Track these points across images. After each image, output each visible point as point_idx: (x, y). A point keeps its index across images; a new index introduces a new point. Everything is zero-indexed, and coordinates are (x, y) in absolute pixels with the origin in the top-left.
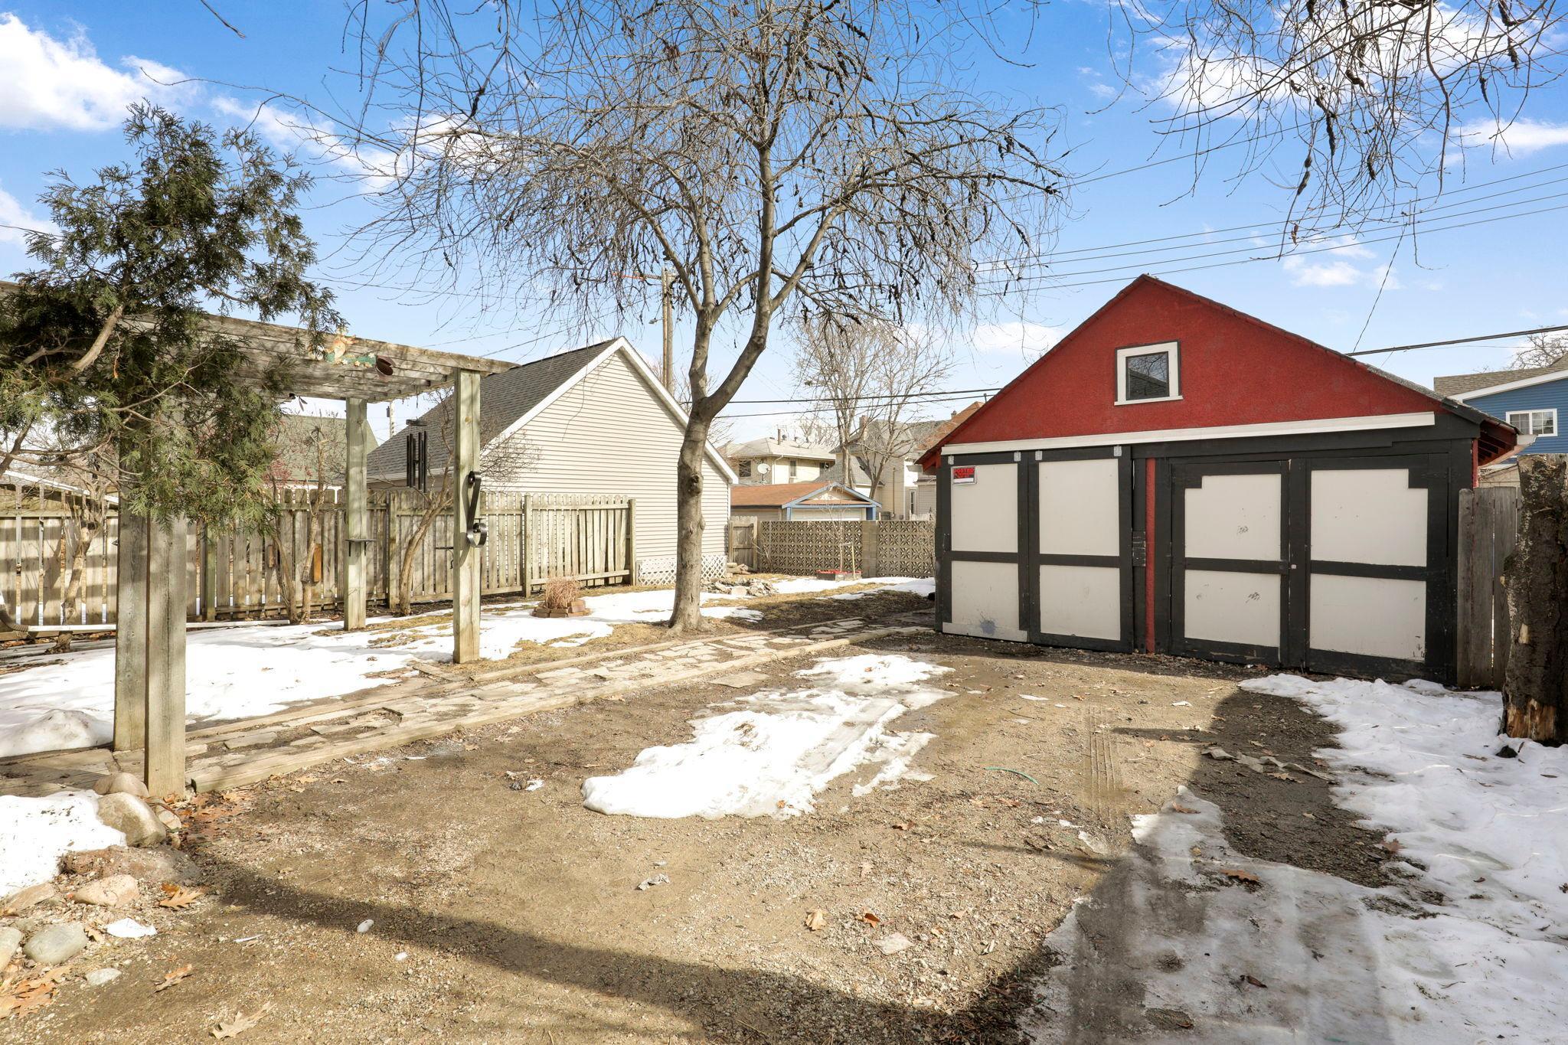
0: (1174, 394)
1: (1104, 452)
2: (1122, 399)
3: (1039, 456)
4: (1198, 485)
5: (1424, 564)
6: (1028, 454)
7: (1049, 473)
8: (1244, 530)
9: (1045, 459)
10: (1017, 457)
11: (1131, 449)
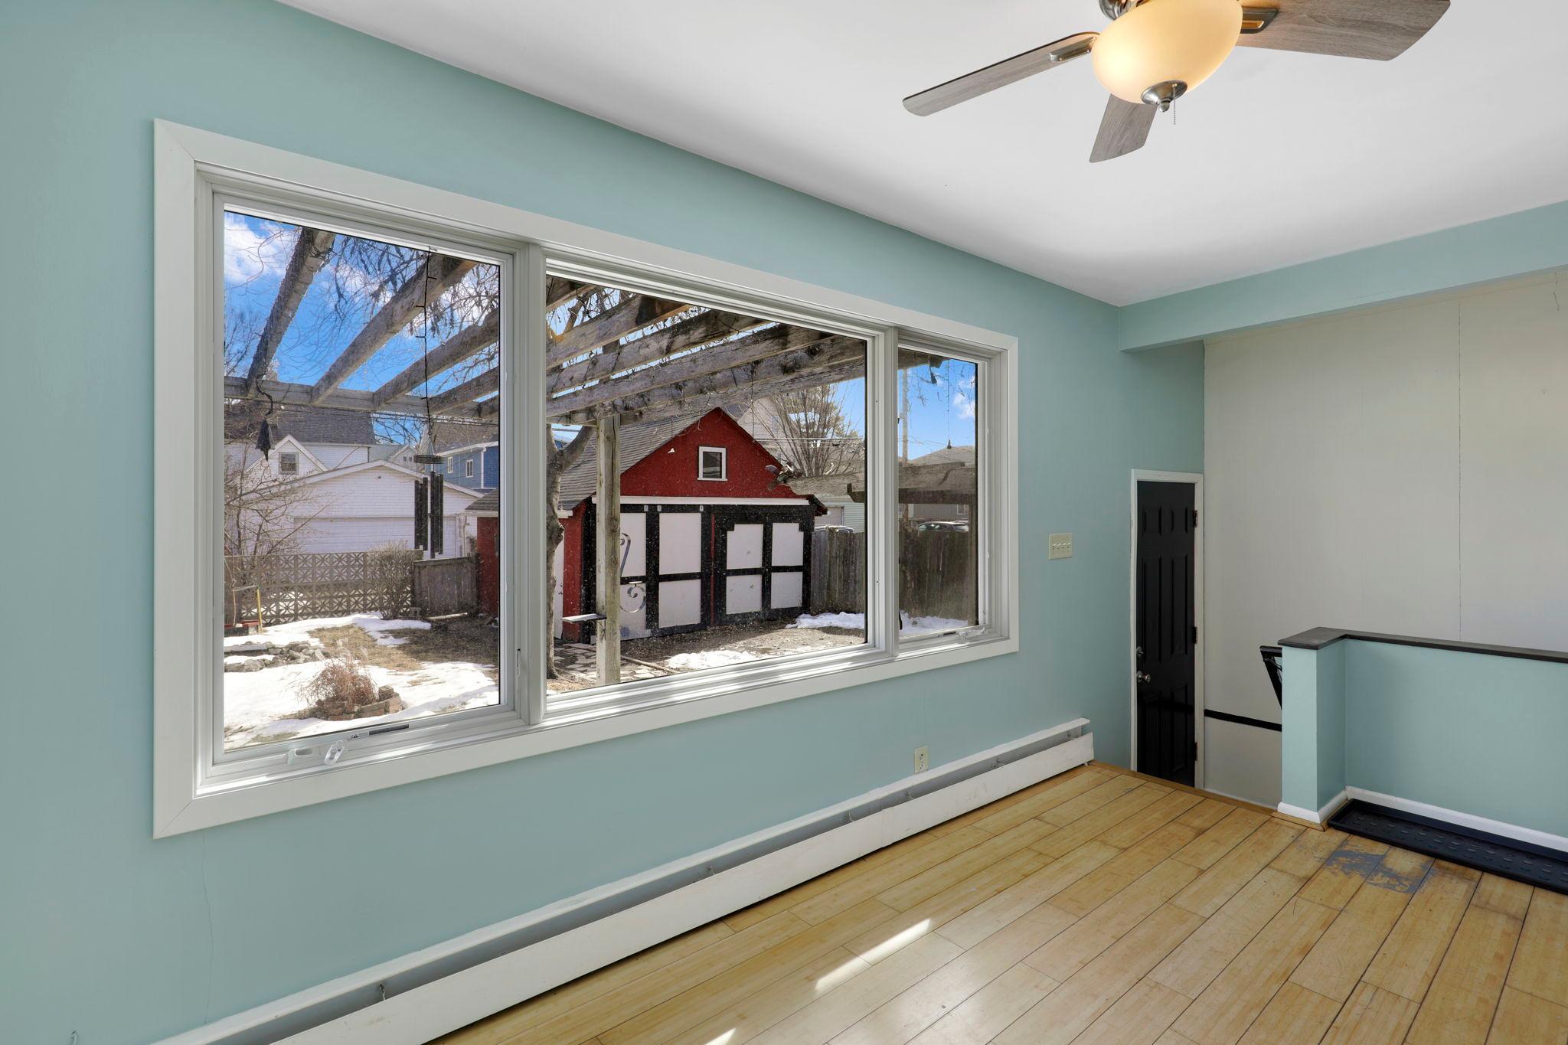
0: (724, 478)
1: (693, 509)
2: (701, 478)
3: (659, 509)
4: (733, 530)
5: (802, 564)
6: (653, 507)
7: (664, 518)
8: (749, 553)
9: (663, 511)
10: (646, 509)
11: (707, 507)
